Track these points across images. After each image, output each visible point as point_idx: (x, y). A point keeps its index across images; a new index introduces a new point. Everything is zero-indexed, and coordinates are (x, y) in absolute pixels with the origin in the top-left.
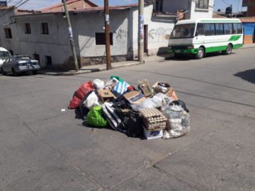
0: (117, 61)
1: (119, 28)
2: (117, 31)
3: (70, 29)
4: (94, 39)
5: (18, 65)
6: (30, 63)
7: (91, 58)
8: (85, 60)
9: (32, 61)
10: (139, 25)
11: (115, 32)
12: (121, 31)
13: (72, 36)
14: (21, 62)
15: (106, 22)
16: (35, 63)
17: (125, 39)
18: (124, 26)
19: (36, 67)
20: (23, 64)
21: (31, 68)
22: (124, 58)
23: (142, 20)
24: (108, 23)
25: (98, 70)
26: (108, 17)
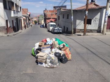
0: (92, 32)
1: (95, 17)
2: (94, 19)
3: (72, 17)
4: (83, 22)
5: (54, 30)
6: (59, 29)
7: (80, 30)
8: (78, 31)
9: (60, 29)
10: (105, 16)
11: (93, 19)
12: (96, 18)
13: (72, 20)
14: (55, 29)
15: (86, 14)
16: (60, 30)
17: (98, 22)
18: (98, 16)
19: (61, 31)
20: (56, 30)
21: (58, 31)
22: (96, 31)
23: (107, 13)
24: (87, 15)
25: (80, 35)
26: (87, 12)
